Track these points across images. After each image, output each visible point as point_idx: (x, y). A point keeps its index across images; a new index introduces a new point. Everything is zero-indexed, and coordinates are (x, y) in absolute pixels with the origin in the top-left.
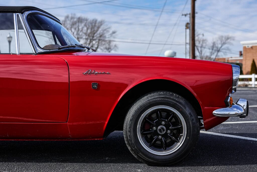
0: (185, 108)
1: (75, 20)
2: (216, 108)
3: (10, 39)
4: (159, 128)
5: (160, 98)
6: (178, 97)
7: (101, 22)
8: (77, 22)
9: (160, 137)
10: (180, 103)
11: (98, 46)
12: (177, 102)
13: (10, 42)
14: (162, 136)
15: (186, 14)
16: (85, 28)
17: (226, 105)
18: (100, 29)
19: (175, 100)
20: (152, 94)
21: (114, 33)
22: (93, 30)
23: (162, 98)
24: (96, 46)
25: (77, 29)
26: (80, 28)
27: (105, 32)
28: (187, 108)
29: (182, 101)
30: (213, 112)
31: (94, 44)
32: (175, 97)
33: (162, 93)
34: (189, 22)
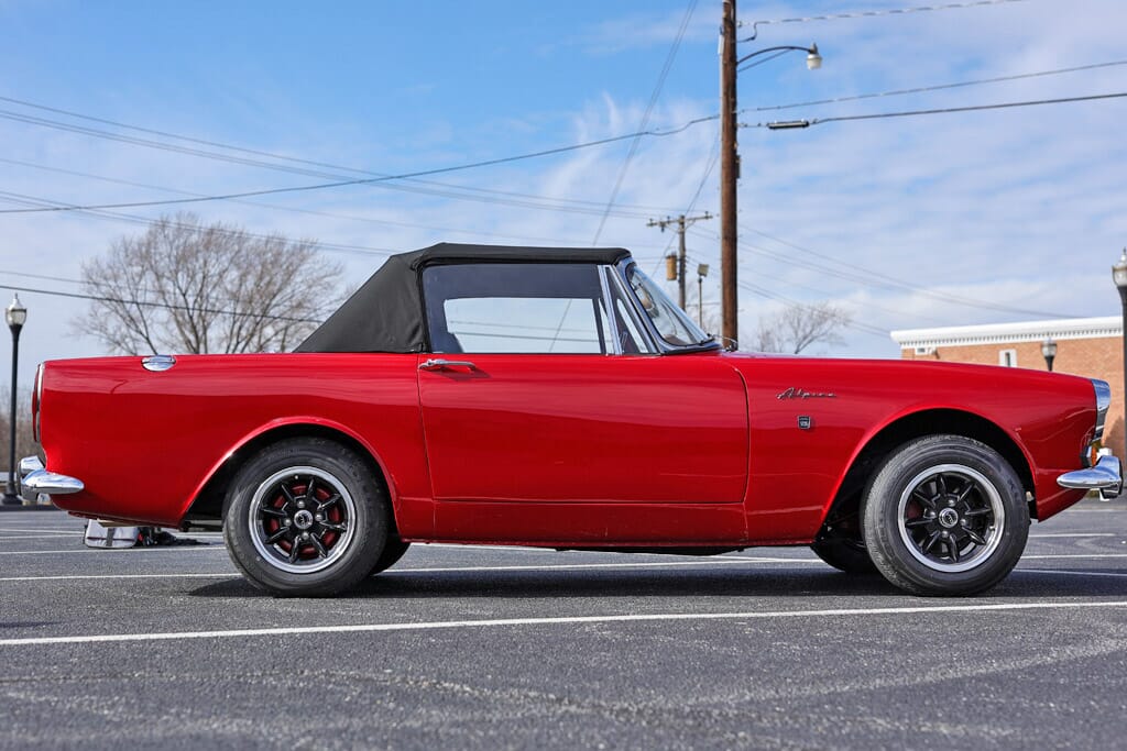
0: (1000, 470)
1: (194, 238)
2: (1061, 471)
3: (19, 318)
4: (942, 514)
5: (945, 448)
6: (983, 447)
7: (302, 248)
8: (201, 248)
9: (945, 533)
10: (988, 459)
11: (283, 348)
12: (983, 456)
13: (16, 329)
14: (951, 531)
15: (665, 220)
16: (234, 274)
17: (1082, 464)
18: (297, 279)
19: (978, 453)
20: (927, 441)
22: (267, 279)
23: (950, 447)
25: (199, 276)
26: (213, 270)
27: (315, 289)
28: (1003, 469)
29: (992, 454)
30: (1059, 479)
32: (977, 447)
33: (947, 437)
34: (678, 254)
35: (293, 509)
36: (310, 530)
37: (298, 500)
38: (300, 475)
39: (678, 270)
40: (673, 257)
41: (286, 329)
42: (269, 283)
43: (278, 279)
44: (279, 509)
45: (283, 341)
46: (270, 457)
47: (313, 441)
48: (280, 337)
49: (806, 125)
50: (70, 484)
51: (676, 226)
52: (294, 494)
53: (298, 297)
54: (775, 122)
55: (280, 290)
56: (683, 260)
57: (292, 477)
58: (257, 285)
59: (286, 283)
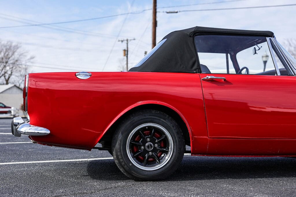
11: (12, 73)
15: (123, 40)
18: (16, 54)
21: (32, 58)
22: (7, 53)
24: (9, 72)
27: (21, 56)
31: (7, 71)
34: (126, 49)
35: (145, 142)
36: (152, 151)
37: (147, 138)
38: (148, 127)
39: (126, 54)
40: (125, 50)
41: (12, 68)
42: (8, 55)
43: (10, 54)
44: (138, 142)
45: (12, 71)
46: (136, 118)
47: (153, 112)
48: (11, 70)
49: (177, 12)
50: (43, 131)
51: (126, 42)
52: (145, 135)
53: (16, 59)
54: (168, 11)
55: (11, 56)
56: (127, 51)
57: (145, 127)
58: (4, 55)
59: (13, 54)
